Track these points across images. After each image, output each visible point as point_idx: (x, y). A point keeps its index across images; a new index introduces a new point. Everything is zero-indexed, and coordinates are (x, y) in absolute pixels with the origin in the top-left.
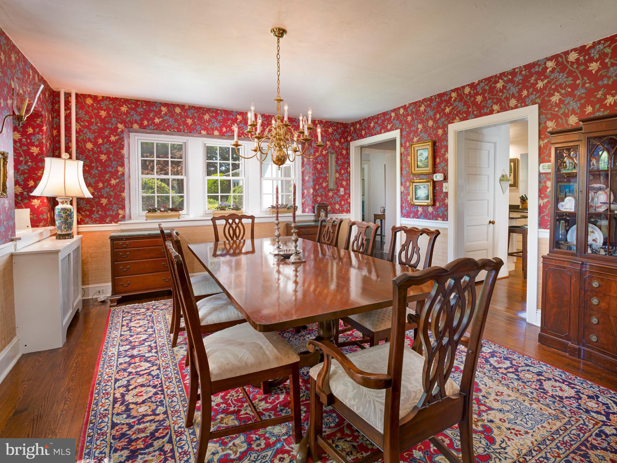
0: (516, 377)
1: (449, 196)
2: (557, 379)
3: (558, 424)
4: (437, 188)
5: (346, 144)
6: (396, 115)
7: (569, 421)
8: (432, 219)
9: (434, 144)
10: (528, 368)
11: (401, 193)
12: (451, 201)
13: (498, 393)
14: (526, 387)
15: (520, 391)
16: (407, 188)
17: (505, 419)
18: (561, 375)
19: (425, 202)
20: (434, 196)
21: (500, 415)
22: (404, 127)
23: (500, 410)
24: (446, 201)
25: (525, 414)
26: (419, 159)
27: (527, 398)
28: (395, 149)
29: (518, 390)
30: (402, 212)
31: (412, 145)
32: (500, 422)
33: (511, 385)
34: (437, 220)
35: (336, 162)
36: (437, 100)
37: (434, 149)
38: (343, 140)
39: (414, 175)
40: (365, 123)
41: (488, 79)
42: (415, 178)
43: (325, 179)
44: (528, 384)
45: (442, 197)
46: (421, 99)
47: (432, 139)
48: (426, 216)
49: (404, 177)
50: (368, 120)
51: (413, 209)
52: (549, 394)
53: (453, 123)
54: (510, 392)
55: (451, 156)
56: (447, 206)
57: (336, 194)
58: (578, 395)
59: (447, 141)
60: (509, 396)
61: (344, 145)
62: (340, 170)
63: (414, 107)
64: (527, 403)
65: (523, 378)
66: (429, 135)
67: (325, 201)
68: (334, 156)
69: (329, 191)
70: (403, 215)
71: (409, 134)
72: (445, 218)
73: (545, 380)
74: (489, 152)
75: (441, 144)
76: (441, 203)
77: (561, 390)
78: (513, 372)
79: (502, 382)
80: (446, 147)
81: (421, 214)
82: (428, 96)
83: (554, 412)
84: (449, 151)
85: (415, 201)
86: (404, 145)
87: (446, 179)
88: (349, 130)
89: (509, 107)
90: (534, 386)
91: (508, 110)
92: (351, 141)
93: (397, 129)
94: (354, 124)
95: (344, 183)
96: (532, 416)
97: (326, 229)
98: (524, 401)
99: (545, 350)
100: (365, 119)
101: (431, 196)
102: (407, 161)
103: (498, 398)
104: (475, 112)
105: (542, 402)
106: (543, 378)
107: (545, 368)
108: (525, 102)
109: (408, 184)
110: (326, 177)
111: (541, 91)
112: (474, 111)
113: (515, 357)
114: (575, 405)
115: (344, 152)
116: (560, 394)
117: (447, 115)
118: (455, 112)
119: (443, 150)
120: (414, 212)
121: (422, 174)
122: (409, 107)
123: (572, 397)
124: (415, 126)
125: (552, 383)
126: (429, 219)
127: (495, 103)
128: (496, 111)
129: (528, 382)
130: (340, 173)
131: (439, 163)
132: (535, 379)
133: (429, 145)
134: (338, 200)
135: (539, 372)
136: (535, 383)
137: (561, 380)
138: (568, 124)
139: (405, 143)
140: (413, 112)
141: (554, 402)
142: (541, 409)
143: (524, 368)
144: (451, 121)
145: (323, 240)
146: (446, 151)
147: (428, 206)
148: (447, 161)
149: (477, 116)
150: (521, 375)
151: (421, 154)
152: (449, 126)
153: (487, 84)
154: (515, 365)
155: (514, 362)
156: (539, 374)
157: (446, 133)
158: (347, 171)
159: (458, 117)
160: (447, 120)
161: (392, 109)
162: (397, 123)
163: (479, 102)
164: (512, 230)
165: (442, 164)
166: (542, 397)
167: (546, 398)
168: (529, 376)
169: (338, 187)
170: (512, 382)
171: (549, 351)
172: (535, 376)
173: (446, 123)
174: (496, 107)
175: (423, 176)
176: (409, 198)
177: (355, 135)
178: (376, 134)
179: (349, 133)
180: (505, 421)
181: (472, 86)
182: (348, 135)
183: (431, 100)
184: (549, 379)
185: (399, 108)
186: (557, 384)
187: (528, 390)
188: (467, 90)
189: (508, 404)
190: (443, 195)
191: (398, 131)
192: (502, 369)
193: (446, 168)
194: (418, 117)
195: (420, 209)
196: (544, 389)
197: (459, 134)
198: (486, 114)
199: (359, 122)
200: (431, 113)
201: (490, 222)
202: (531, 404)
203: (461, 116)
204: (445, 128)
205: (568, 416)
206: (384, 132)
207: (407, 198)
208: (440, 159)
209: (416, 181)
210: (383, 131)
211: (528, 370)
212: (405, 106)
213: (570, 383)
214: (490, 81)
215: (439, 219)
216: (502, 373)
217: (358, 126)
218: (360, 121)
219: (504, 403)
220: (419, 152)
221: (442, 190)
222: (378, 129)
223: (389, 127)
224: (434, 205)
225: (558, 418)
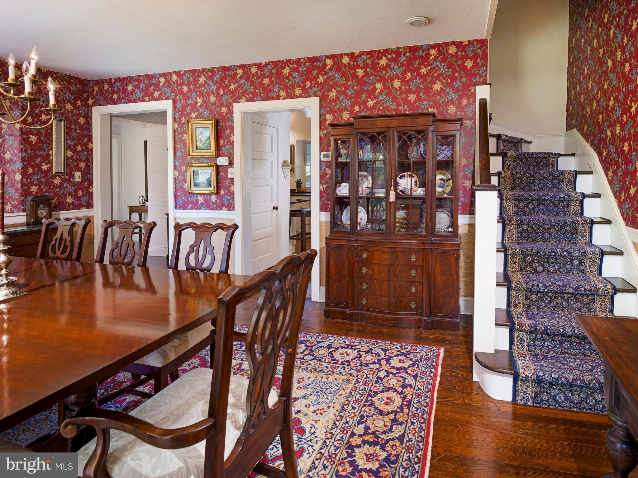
0: (312, 357)
1: (235, 183)
2: (343, 345)
3: (350, 386)
4: (221, 174)
5: (85, 109)
6: (167, 81)
7: (357, 380)
8: (216, 209)
9: (217, 123)
10: (320, 345)
11: (175, 179)
12: (237, 189)
13: (300, 381)
14: (321, 363)
15: (318, 370)
16: (183, 173)
17: (310, 403)
18: (345, 342)
19: (207, 190)
20: (218, 182)
21: (305, 402)
22: (177, 98)
23: (304, 397)
24: (232, 189)
25: (324, 390)
26: (198, 139)
27: (324, 374)
28: (165, 123)
29: (316, 370)
30: (176, 203)
31: (188, 121)
32: (306, 409)
33: (309, 367)
34: (221, 210)
35: (67, 134)
36: (220, 73)
37: (217, 129)
38: (79, 103)
39: (193, 157)
40: (118, 84)
41: (275, 63)
42: (193, 162)
43: (47, 159)
44: (322, 360)
45: (227, 184)
46: (201, 67)
47: (214, 117)
48: (208, 206)
49: (179, 160)
50: (124, 81)
51: (192, 199)
52: (339, 363)
53: (239, 102)
54: (309, 375)
55: (237, 138)
56: (233, 194)
57: (68, 180)
58: (359, 354)
59: (232, 121)
60: (309, 378)
61: (82, 110)
62: (75, 145)
63: (192, 76)
64: (324, 379)
65: (318, 356)
66: (211, 112)
67: (46, 191)
68: (63, 125)
69: (54, 177)
70: (177, 206)
71: (184, 107)
72: (231, 207)
73: (335, 351)
74: (272, 137)
75: (225, 124)
76: (227, 191)
77: (348, 355)
78: (308, 354)
79: (302, 368)
80: (232, 128)
81: (202, 204)
82: (209, 66)
83: (345, 377)
84: (234, 132)
85: (193, 188)
86: (177, 120)
87: (231, 163)
88: (90, 90)
89: (295, 95)
90: (327, 360)
91: (293, 98)
92: (94, 105)
93: (167, 98)
94: (99, 82)
95: (82, 165)
96: (330, 389)
97: (58, 235)
98: (322, 378)
99: (330, 323)
100: (119, 78)
101: (214, 183)
102: (183, 141)
103: (300, 385)
104: (262, 95)
105: (335, 373)
106: (333, 349)
107: (333, 339)
108: (308, 93)
109: (184, 168)
110: (48, 155)
111: (322, 85)
112: (261, 93)
113: (308, 338)
114: (358, 364)
115: (82, 120)
116: (347, 358)
117: (232, 93)
118: (241, 91)
119: (228, 131)
120: (192, 202)
121: (203, 157)
122: (184, 74)
123: (356, 357)
124: (192, 99)
125: (341, 351)
126: (212, 209)
127: (281, 89)
128: (283, 97)
129: (322, 358)
130: (75, 151)
131: (223, 146)
132: (327, 353)
133: (211, 125)
134: (71, 189)
135: (329, 345)
136: (327, 357)
137: (346, 346)
138: (342, 119)
139: (180, 117)
140: (189, 82)
141: (344, 368)
142: (336, 379)
143: (317, 346)
144: (237, 100)
145: (51, 254)
146: (232, 132)
147: (210, 194)
148: (232, 143)
149: (264, 99)
150: (316, 354)
151: (201, 133)
152: (235, 105)
153: (274, 68)
154: (309, 346)
155: (308, 344)
156: (329, 347)
157: (230, 112)
158: (87, 148)
159: (245, 96)
160: (232, 97)
161: (160, 72)
162: (169, 91)
163: (266, 85)
164: (293, 214)
165: (227, 147)
166: (335, 368)
167: (338, 367)
168: (322, 352)
169: (71, 170)
170: (310, 364)
171: (333, 323)
172: (327, 350)
173: (231, 101)
174: (282, 93)
175: (204, 159)
176: (186, 185)
177: (101, 99)
178: (135, 101)
179: (91, 94)
180: (310, 405)
181: (259, 66)
182: (88, 97)
183: (212, 71)
184: (338, 349)
185: (171, 74)
186: (344, 350)
187: (323, 366)
188: (254, 70)
189: (310, 388)
190: (228, 181)
191: (170, 102)
192: (299, 355)
193: (231, 151)
194: (196, 88)
195: (200, 198)
196: (335, 360)
197: (245, 115)
198: (273, 99)
199: (109, 81)
200: (213, 87)
201: (274, 208)
202: (327, 379)
203: (248, 97)
204: (229, 106)
205: (355, 375)
206: (149, 101)
207: (183, 185)
208: (224, 141)
209: (194, 165)
210: (147, 98)
211: (321, 347)
212: (179, 72)
213: (352, 346)
214: (277, 66)
215: (224, 208)
216: (300, 358)
217: (106, 86)
218: (110, 79)
219: (306, 388)
220: (199, 131)
221: (227, 176)
222: (140, 95)
223: (156, 94)
224: (218, 193)
225: (349, 381)
